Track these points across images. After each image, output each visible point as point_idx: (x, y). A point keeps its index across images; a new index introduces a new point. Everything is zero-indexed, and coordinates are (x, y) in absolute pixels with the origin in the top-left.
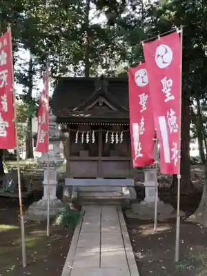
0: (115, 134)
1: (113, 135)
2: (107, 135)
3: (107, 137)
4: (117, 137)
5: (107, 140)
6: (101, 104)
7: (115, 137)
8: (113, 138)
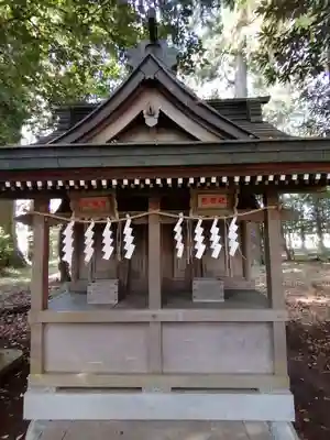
0: (207, 226)
1: (199, 230)
2: (178, 229)
3: (178, 237)
4: (215, 238)
5: (180, 247)
6: (151, 122)
7: (207, 234)
8: (199, 238)
